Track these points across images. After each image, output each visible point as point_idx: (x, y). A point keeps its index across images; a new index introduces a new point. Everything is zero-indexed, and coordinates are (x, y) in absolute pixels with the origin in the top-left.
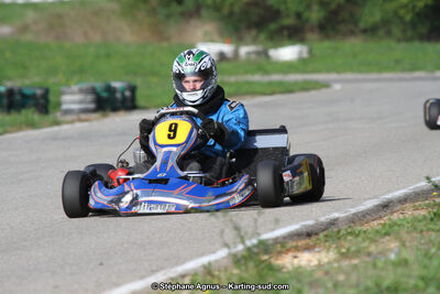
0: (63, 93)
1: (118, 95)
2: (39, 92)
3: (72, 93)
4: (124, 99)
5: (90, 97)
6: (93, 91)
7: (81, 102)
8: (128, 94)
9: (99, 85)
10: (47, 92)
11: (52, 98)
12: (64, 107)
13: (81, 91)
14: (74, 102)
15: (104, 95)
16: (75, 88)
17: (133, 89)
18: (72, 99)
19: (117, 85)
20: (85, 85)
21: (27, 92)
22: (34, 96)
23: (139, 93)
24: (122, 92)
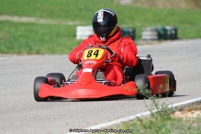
0: (142, 31)
1: (169, 33)
2: (131, 30)
3: (147, 31)
4: (172, 35)
5: (155, 33)
6: (157, 30)
7: (151, 35)
8: (173, 32)
9: (159, 27)
10: (134, 30)
11: (137, 32)
12: (144, 37)
13: (152, 30)
15: (162, 32)
16: (148, 29)
17: (176, 30)
18: (147, 34)
19: (168, 28)
20: (153, 27)
21: (126, 30)
22: (129, 32)
23: (179, 32)
24: (171, 31)
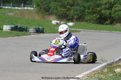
0: (30, 29)
1: (40, 30)
2: (25, 28)
3: (32, 29)
4: (41, 31)
5: (35, 30)
6: (36, 29)
7: (33, 31)
8: (42, 30)
9: (37, 27)
10: (27, 28)
11: (28, 29)
12: (30, 31)
13: (33, 28)
14: (32, 31)
15: (38, 30)
16: (32, 28)
17: (43, 29)
18: (31, 30)
19: (40, 28)
20: (34, 27)
21: (23, 28)
22: (24, 29)
23: (44, 30)
24: (41, 29)
